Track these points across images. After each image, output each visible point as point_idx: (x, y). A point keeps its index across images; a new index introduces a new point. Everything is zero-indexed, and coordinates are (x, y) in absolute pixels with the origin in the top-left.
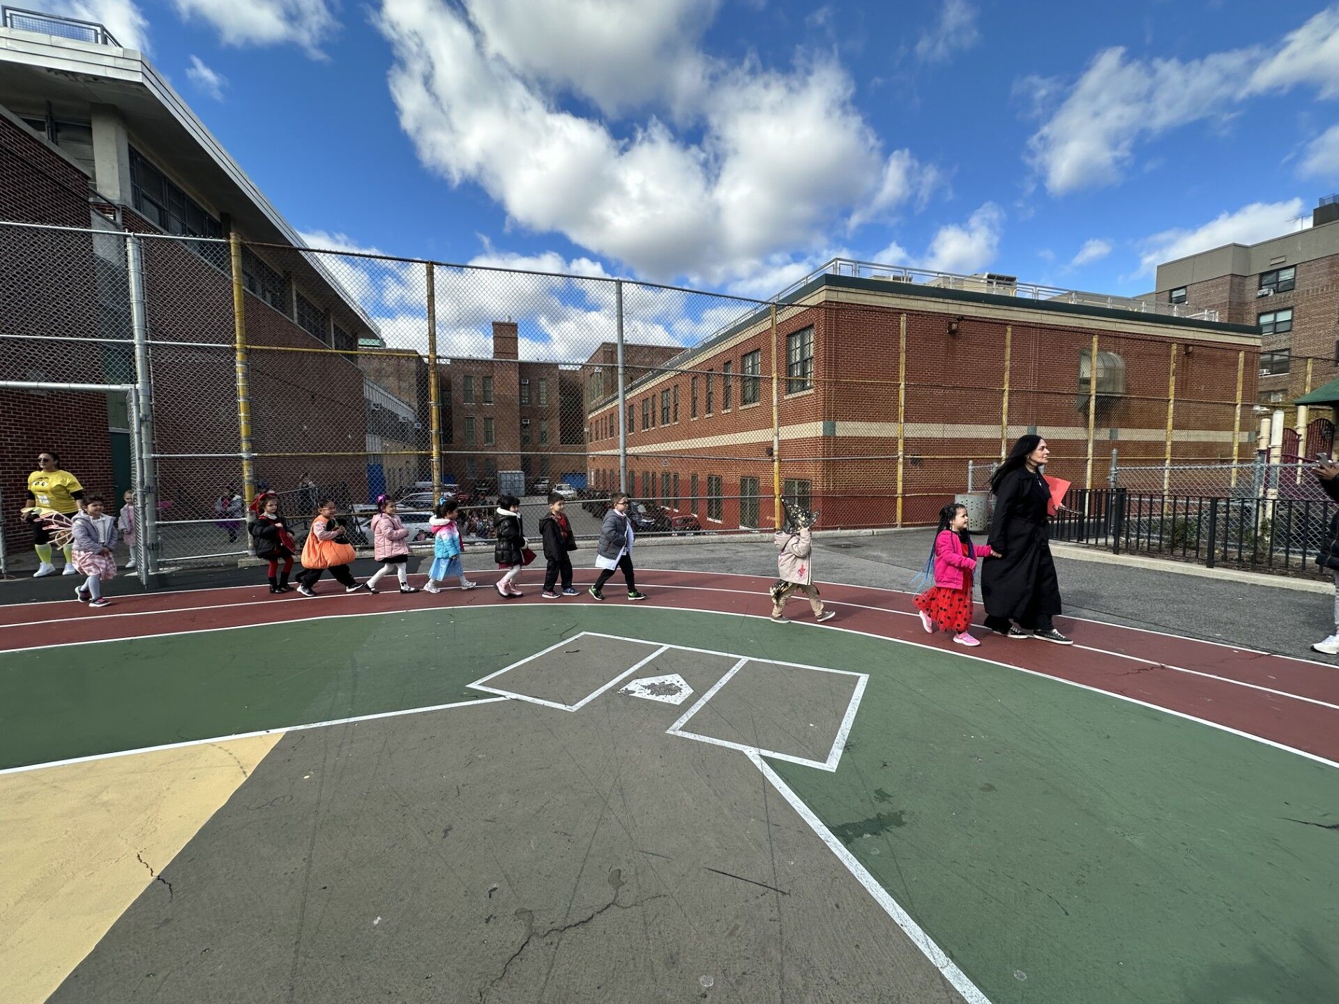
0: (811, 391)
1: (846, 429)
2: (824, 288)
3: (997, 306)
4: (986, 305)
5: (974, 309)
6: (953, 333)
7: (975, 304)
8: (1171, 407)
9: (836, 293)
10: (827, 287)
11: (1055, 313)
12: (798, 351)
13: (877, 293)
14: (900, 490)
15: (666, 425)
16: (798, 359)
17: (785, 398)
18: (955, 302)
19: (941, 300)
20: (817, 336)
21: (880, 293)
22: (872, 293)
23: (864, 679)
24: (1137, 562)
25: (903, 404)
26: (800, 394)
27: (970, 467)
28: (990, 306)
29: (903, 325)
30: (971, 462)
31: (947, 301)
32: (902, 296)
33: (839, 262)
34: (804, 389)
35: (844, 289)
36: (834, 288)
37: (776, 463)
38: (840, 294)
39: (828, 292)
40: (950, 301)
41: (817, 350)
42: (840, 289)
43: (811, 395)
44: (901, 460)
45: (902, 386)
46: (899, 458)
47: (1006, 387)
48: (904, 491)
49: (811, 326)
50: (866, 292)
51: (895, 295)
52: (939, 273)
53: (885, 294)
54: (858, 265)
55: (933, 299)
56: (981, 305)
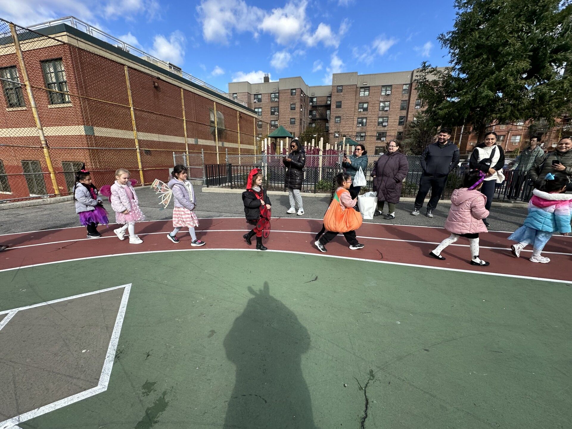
0: (70, 105)
1: (100, 132)
2: (64, 33)
4: (170, 78)
5: (164, 78)
6: (156, 87)
7: (165, 75)
8: (239, 135)
9: (76, 41)
10: (68, 34)
11: (199, 90)
12: (53, 75)
13: (108, 51)
14: (140, 167)
16: (54, 81)
18: (154, 71)
19: (147, 68)
20: (67, 67)
21: (110, 52)
22: (104, 50)
23: (128, 287)
25: (134, 119)
26: (62, 105)
27: (174, 155)
28: (172, 79)
29: (126, 72)
30: (174, 152)
31: (151, 69)
32: (124, 58)
33: (74, 20)
34: (63, 102)
35: (82, 40)
36: (74, 37)
37: (45, 150)
38: (79, 42)
39: (69, 38)
40: (152, 70)
41: (68, 77)
42: (79, 39)
43: (70, 107)
44: (138, 150)
45: (132, 109)
46: (137, 149)
47: (184, 118)
48: (143, 168)
49: (61, 59)
50: (99, 47)
51: (119, 56)
52: (144, 52)
53: (113, 53)
54: (91, 28)
55: (143, 66)
56: (168, 77)
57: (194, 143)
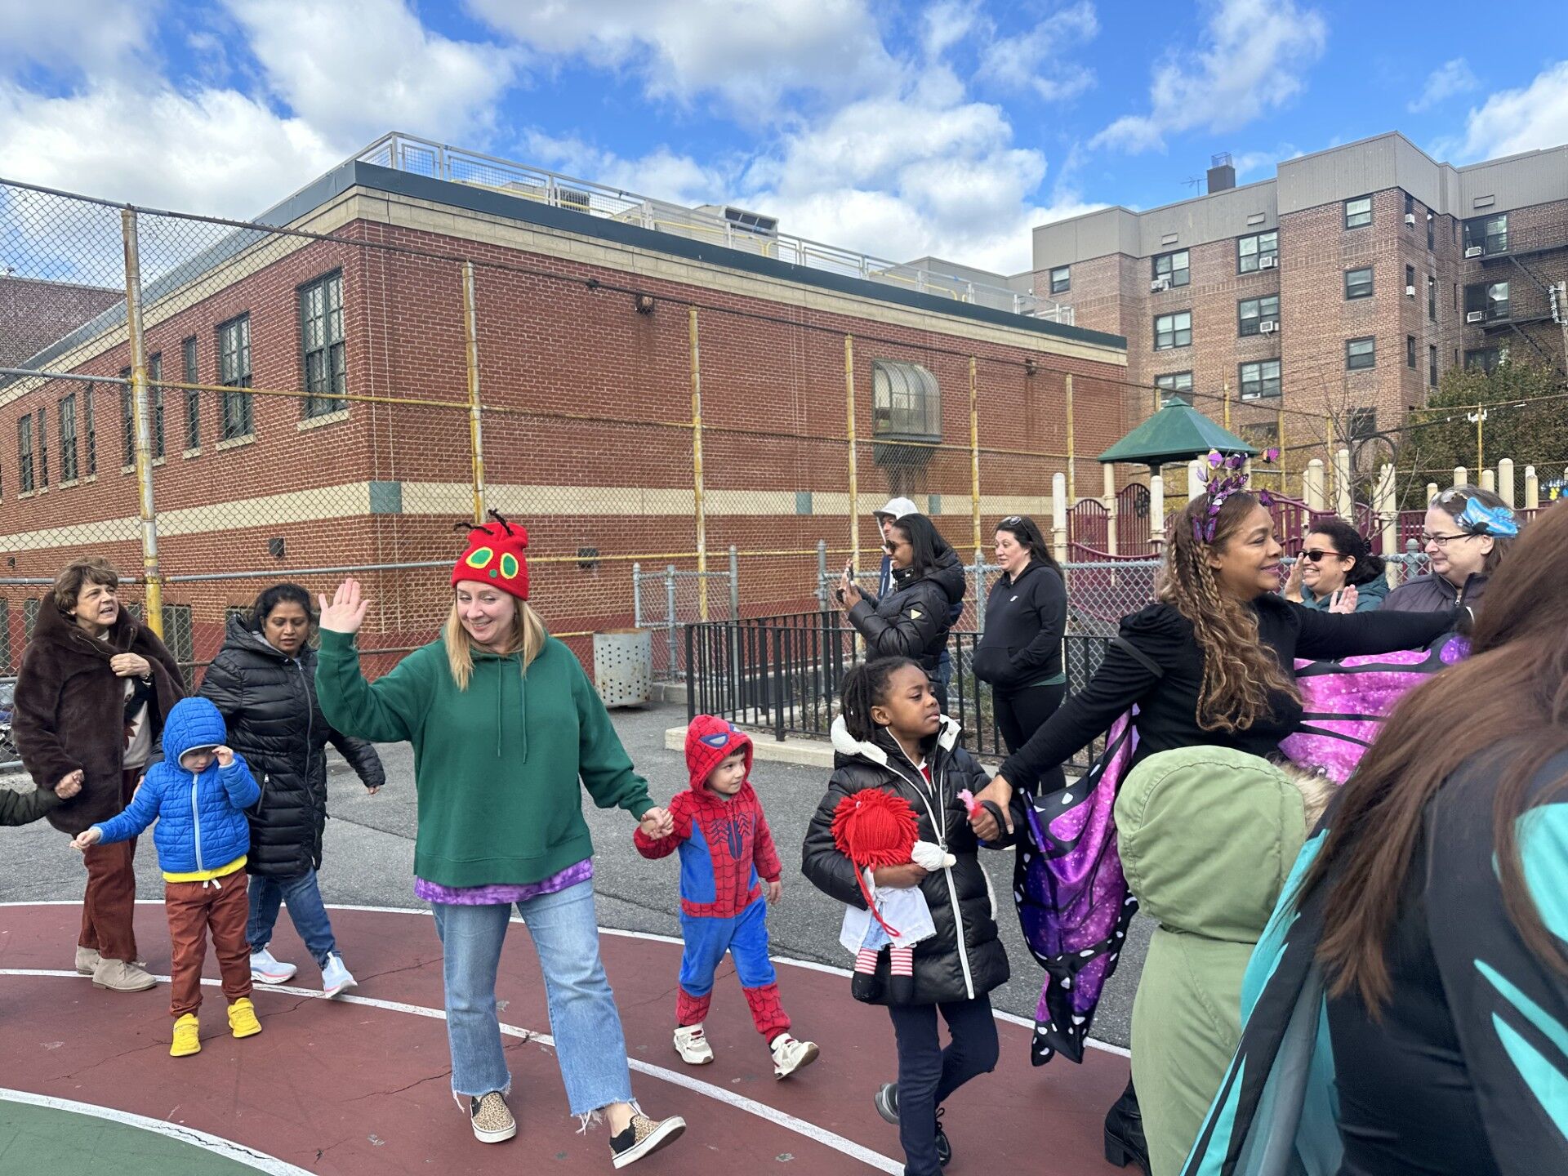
0: (344, 415)
1: (421, 498)
2: (354, 190)
3: (727, 270)
4: (706, 265)
5: (683, 271)
6: (645, 311)
7: (685, 260)
8: (976, 461)
9: (386, 205)
10: (362, 190)
11: (826, 291)
12: (320, 323)
13: (480, 215)
15: (70, 483)
16: (321, 343)
17: (301, 426)
18: (645, 252)
19: (618, 246)
20: (350, 292)
21: (487, 217)
22: (470, 214)
24: (798, 754)
25: (479, 450)
26: (329, 420)
27: (636, 577)
28: (713, 267)
29: (469, 285)
30: (637, 565)
31: (630, 248)
32: (535, 227)
33: (400, 141)
34: (334, 406)
35: (403, 199)
36: (378, 194)
37: (151, 587)
38: (390, 206)
39: (365, 201)
40: (637, 250)
41: (350, 325)
42: (393, 197)
43: (344, 422)
45: (476, 413)
47: (697, 422)
49: (339, 271)
50: (455, 210)
51: (519, 224)
52: (621, 193)
53: (498, 219)
54: (447, 153)
55: (601, 242)
56: (696, 263)
57: (792, 510)
